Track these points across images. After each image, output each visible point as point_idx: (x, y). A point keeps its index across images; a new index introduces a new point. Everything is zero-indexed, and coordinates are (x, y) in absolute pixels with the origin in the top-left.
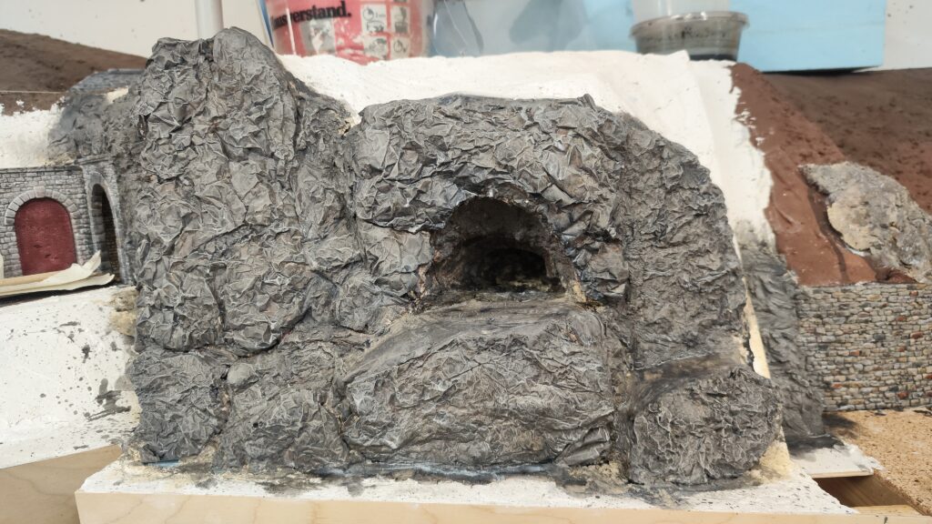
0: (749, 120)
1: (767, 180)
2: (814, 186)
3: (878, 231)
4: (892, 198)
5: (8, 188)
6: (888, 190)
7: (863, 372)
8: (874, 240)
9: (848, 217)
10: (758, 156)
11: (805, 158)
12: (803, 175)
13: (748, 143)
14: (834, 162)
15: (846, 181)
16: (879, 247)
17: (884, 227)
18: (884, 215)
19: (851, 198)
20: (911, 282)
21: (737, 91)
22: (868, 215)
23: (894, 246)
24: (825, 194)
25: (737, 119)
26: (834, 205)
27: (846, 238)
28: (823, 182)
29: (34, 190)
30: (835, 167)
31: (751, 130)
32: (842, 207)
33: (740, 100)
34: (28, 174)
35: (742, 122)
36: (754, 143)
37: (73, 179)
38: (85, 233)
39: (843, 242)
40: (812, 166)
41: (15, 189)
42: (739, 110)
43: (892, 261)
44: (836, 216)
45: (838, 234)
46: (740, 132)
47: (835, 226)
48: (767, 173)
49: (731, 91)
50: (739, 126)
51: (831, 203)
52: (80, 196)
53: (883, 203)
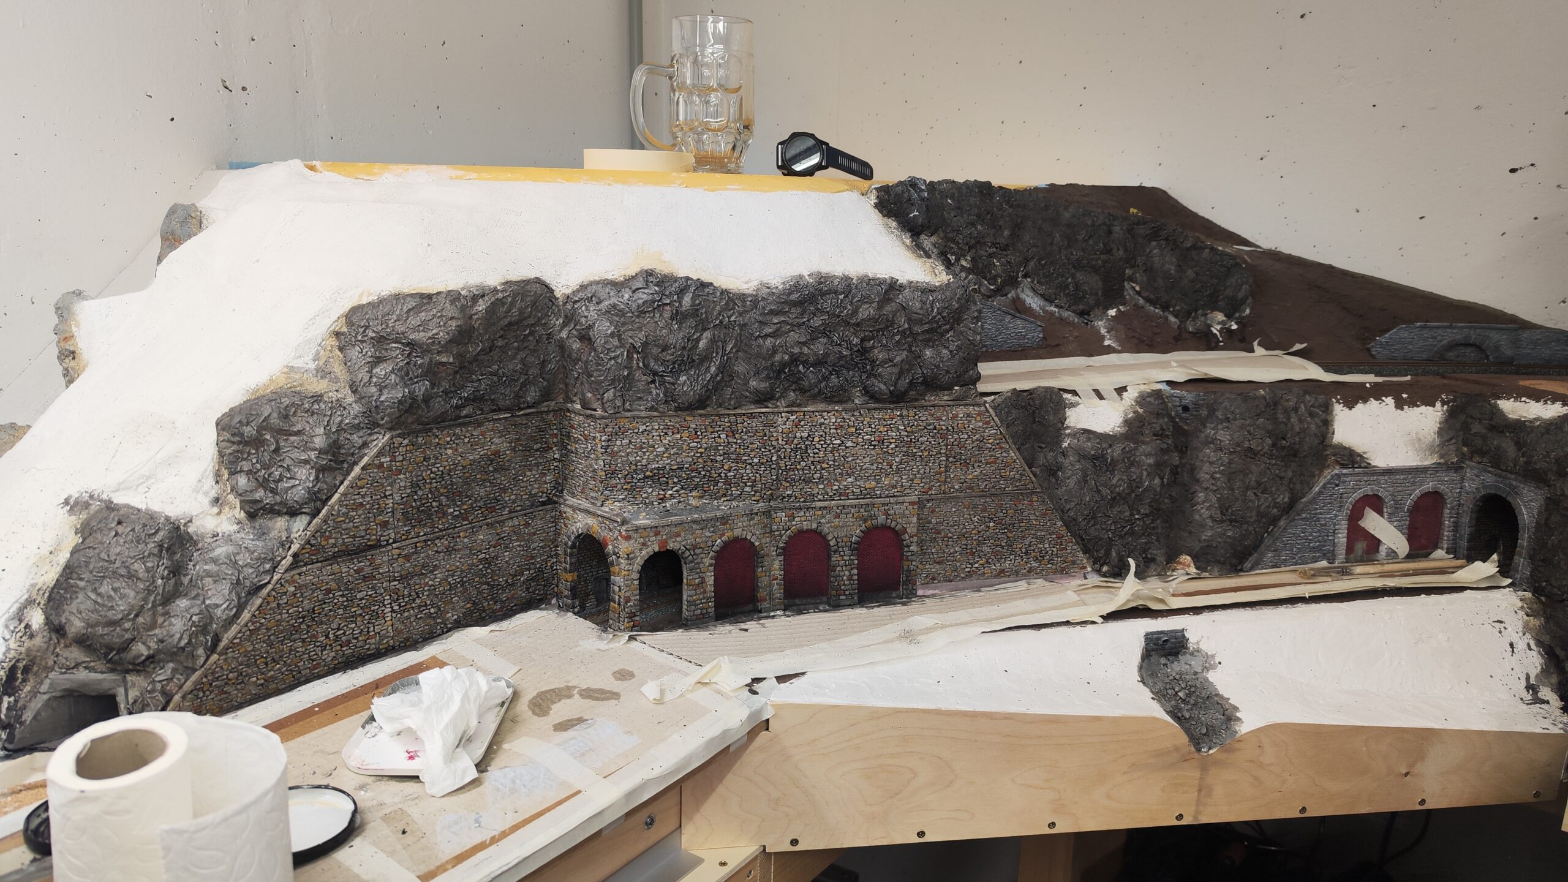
5: (1414, 483)
29: (1429, 485)
34: (1429, 472)
37: (1456, 477)
38: (1454, 522)
41: (1418, 484)
52: (1458, 490)
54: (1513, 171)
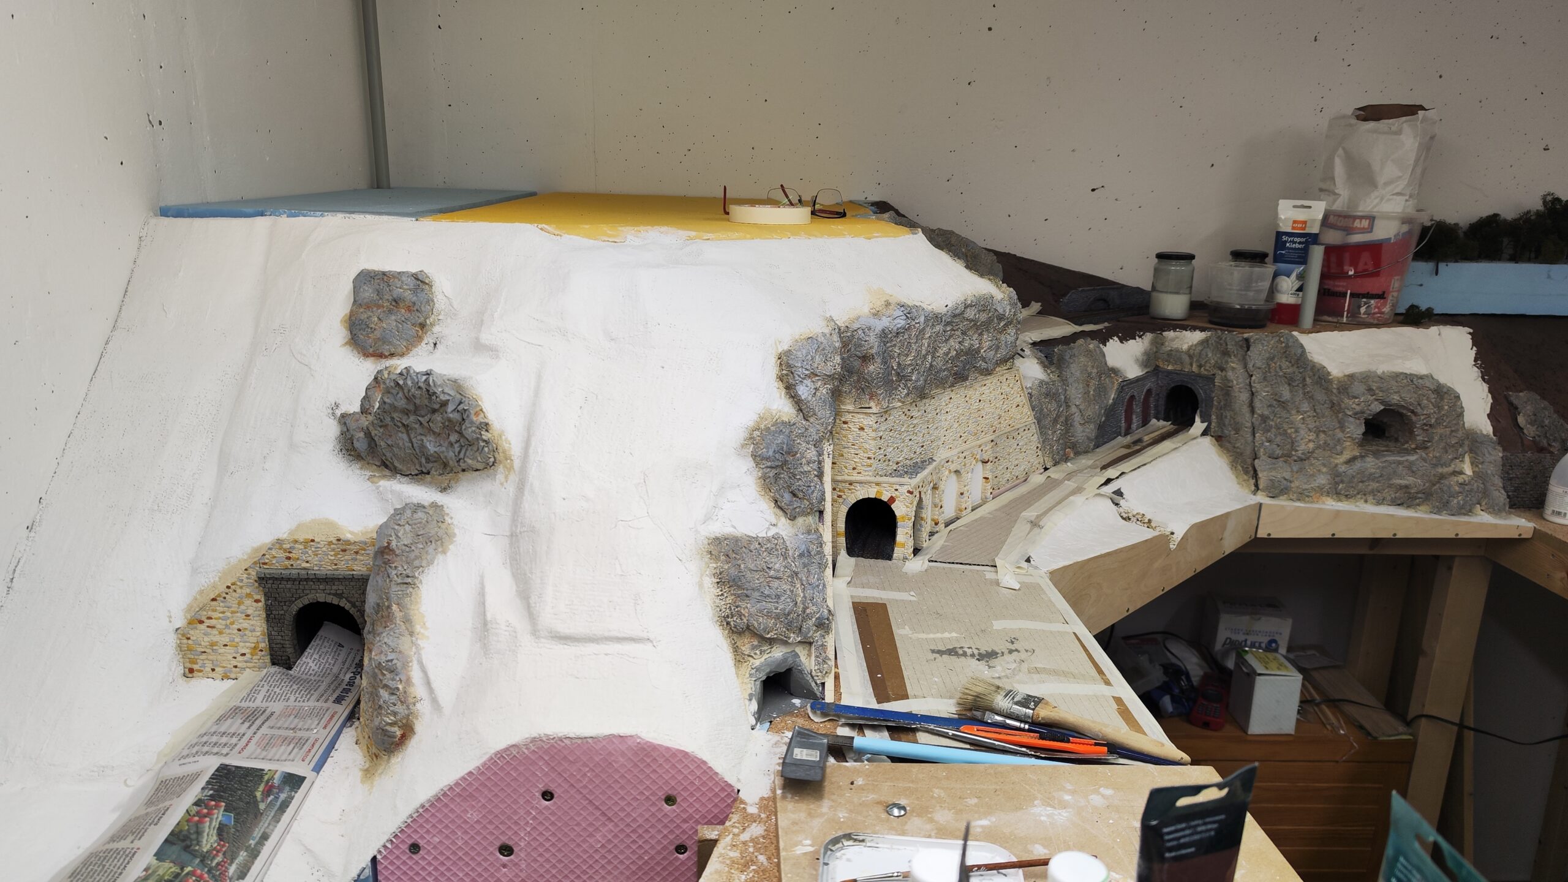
0: (1481, 366)
1: (1490, 400)
2: (1511, 404)
3: (1540, 429)
4: (1547, 413)
6: (1545, 408)
7: (1525, 491)
8: (1537, 433)
9: (1527, 421)
10: (1486, 387)
11: (1508, 389)
12: (1506, 398)
13: (1480, 379)
14: (1521, 391)
15: (1526, 403)
16: (1539, 436)
17: (1543, 427)
18: (1543, 422)
19: (1528, 412)
20: (1551, 453)
21: (1475, 348)
22: (1535, 421)
23: (1546, 437)
24: (1516, 408)
25: (1474, 365)
26: (1521, 414)
27: (1525, 431)
28: (1515, 402)
30: (1521, 394)
31: (1481, 372)
32: (1524, 416)
33: (1476, 354)
35: (1477, 367)
36: (1484, 380)
39: (1523, 433)
40: (1511, 393)
42: (1475, 360)
43: (1544, 443)
44: (1521, 420)
45: (1522, 429)
46: (1475, 372)
47: (1521, 425)
48: (1490, 396)
49: (1472, 349)
50: (1476, 369)
51: (1519, 414)
53: (1543, 415)
54: (1093, 190)
